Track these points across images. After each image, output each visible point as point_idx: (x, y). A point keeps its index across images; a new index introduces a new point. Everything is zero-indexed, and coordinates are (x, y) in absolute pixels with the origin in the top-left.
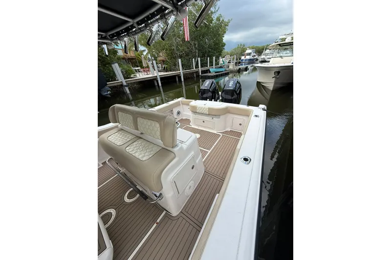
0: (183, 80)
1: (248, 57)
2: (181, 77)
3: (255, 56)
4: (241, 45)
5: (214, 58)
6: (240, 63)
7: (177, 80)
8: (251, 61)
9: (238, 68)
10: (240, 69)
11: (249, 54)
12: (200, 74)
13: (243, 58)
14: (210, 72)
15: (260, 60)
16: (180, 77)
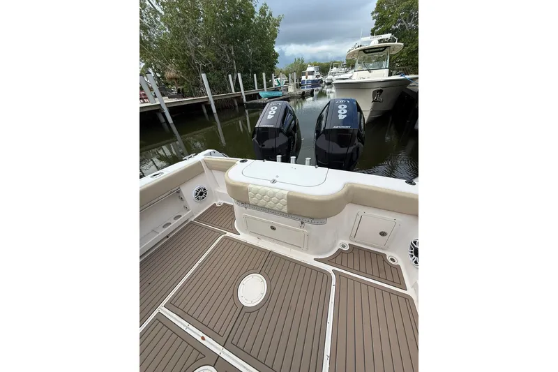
0: (214, 111)
1: (310, 78)
2: (210, 105)
3: (319, 76)
4: (299, 60)
5: (264, 74)
6: (300, 85)
7: (205, 111)
8: (316, 83)
9: (300, 91)
10: (304, 92)
11: (311, 73)
12: (245, 100)
13: (304, 78)
14: (260, 98)
15: (326, 82)
16: (209, 107)
